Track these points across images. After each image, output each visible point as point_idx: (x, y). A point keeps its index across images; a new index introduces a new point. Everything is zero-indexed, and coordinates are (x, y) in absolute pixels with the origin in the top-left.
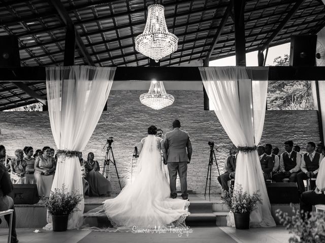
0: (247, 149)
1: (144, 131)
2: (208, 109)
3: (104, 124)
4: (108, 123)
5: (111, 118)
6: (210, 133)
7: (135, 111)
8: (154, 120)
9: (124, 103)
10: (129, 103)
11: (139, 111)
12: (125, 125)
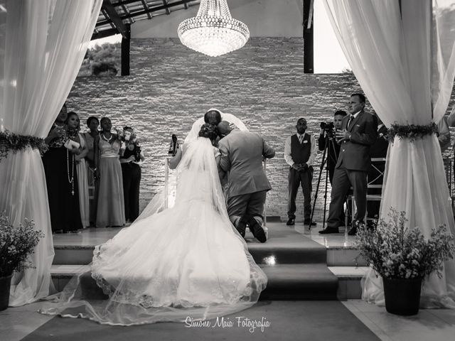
0: (416, 132)
1: (195, 112)
2: (312, 72)
3: (125, 100)
4: (132, 98)
5: (138, 89)
6: (312, 115)
7: (179, 75)
8: (213, 91)
9: (160, 61)
10: (169, 62)
11: (185, 76)
12: (162, 102)
